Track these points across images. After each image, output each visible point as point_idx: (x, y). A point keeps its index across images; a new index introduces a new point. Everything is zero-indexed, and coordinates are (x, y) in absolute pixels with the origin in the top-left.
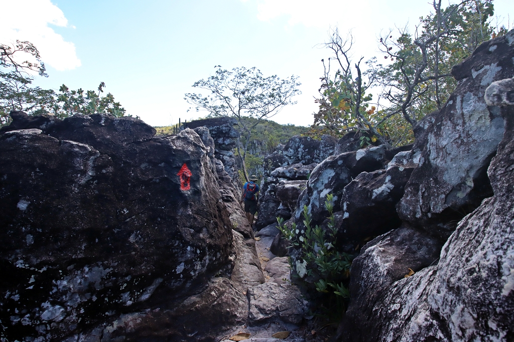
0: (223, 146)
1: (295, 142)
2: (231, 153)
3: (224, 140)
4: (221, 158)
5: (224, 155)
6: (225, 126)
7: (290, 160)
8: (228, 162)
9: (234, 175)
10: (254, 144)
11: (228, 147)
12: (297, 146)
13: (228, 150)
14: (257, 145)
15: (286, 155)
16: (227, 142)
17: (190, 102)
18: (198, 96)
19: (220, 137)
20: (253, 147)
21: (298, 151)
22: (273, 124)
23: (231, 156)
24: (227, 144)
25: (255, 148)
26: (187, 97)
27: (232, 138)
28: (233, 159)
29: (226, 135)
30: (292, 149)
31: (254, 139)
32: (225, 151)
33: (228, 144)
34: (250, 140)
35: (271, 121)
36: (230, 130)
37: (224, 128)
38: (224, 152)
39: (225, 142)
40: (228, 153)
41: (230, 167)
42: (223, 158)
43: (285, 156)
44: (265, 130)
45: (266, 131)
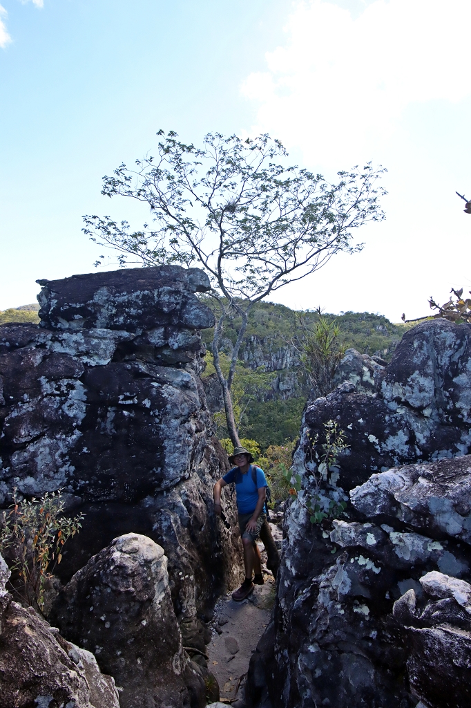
0: (166, 352)
1: (439, 347)
2: (187, 375)
3: (166, 336)
4: (154, 392)
5: (162, 382)
6: (170, 293)
7: (416, 425)
8: (175, 405)
9: (196, 444)
10: (251, 342)
11: (181, 356)
12: (445, 361)
13: (179, 365)
14: (255, 343)
15: (398, 400)
16: (177, 340)
17: (99, 240)
18: (119, 226)
19: (153, 327)
20: (249, 347)
21: (456, 386)
22: (282, 309)
23: (185, 386)
24: (176, 346)
25: (252, 349)
26: (91, 228)
27: (191, 328)
28: (195, 395)
29: (174, 320)
30: (426, 375)
31: (252, 333)
32: (170, 369)
33: (180, 349)
34: (244, 336)
35: (280, 305)
36: (184, 304)
37: (165, 298)
38: (167, 373)
39: (171, 341)
40: (177, 374)
41: (183, 422)
42: (159, 393)
43: (393, 405)
44: (269, 320)
45: (271, 321)
